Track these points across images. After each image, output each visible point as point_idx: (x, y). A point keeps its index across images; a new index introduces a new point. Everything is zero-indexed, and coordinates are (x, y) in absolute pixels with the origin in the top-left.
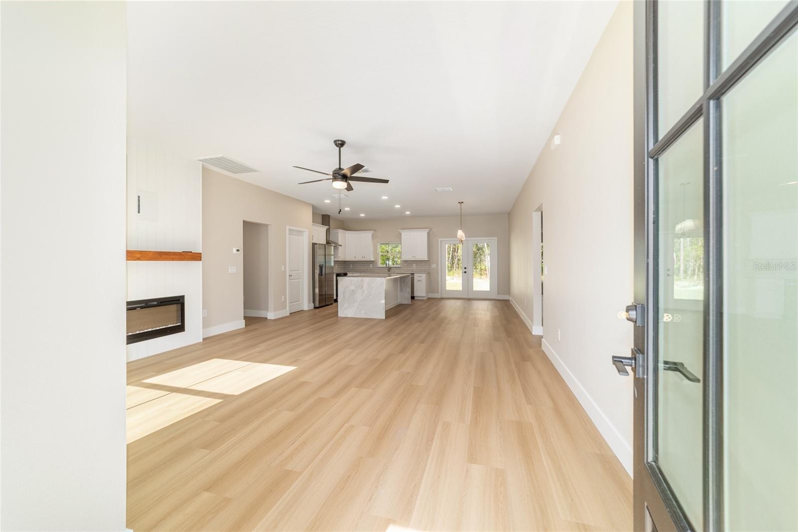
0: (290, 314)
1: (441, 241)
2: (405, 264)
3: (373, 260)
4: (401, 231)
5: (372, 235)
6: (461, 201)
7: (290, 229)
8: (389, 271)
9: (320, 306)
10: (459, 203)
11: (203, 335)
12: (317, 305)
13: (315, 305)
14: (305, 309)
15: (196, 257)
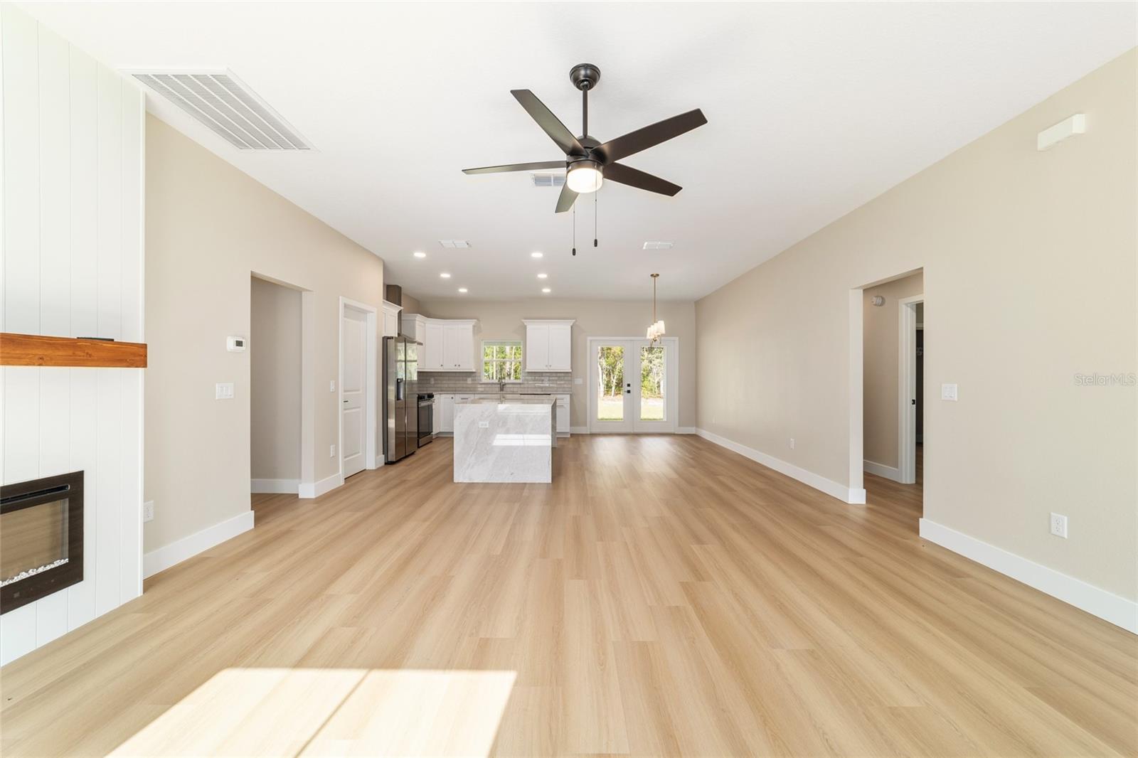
0: (345, 479)
1: (591, 341)
2: (530, 378)
3: (474, 371)
4: (526, 322)
5: (474, 326)
6: (655, 273)
7: (346, 306)
8: (502, 389)
9: (398, 459)
10: (652, 275)
11: (145, 572)
12: (392, 458)
13: (387, 457)
14: (368, 467)
15: (133, 356)
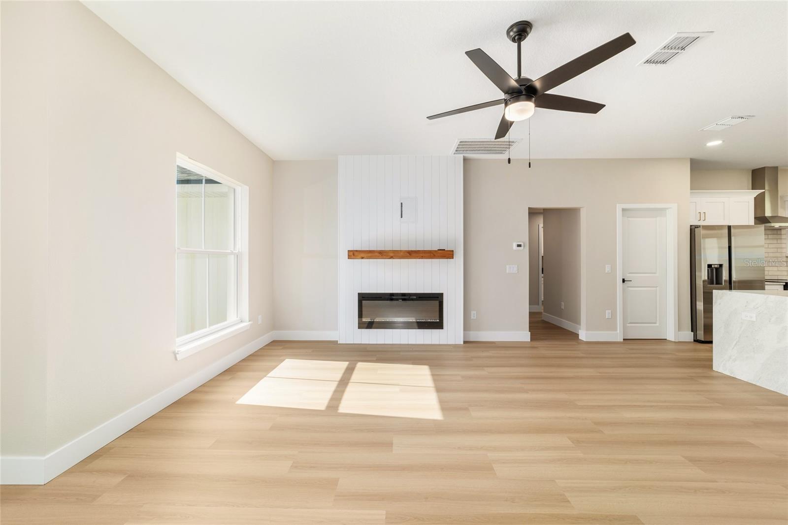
7: (623, 210)
12: (700, 337)
13: (695, 335)
14: (669, 338)
15: (448, 255)
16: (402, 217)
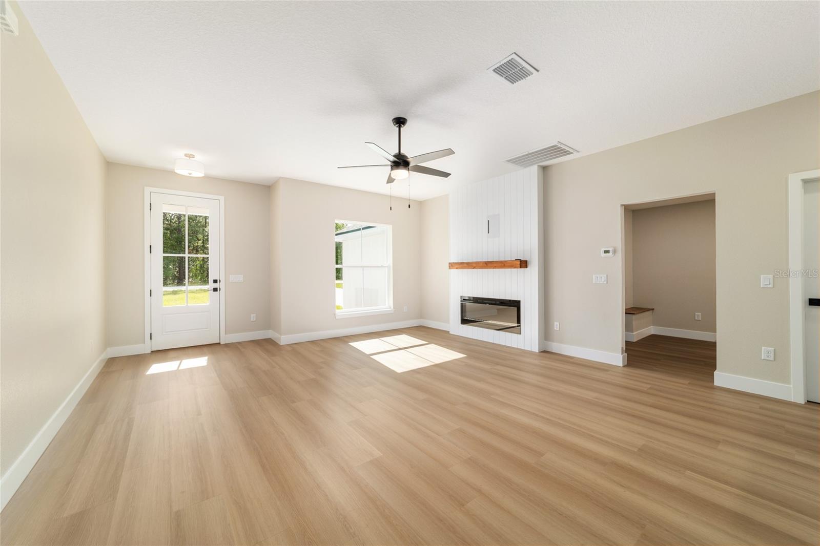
0: (808, 401)
15: (515, 265)
16: (489, 233)
